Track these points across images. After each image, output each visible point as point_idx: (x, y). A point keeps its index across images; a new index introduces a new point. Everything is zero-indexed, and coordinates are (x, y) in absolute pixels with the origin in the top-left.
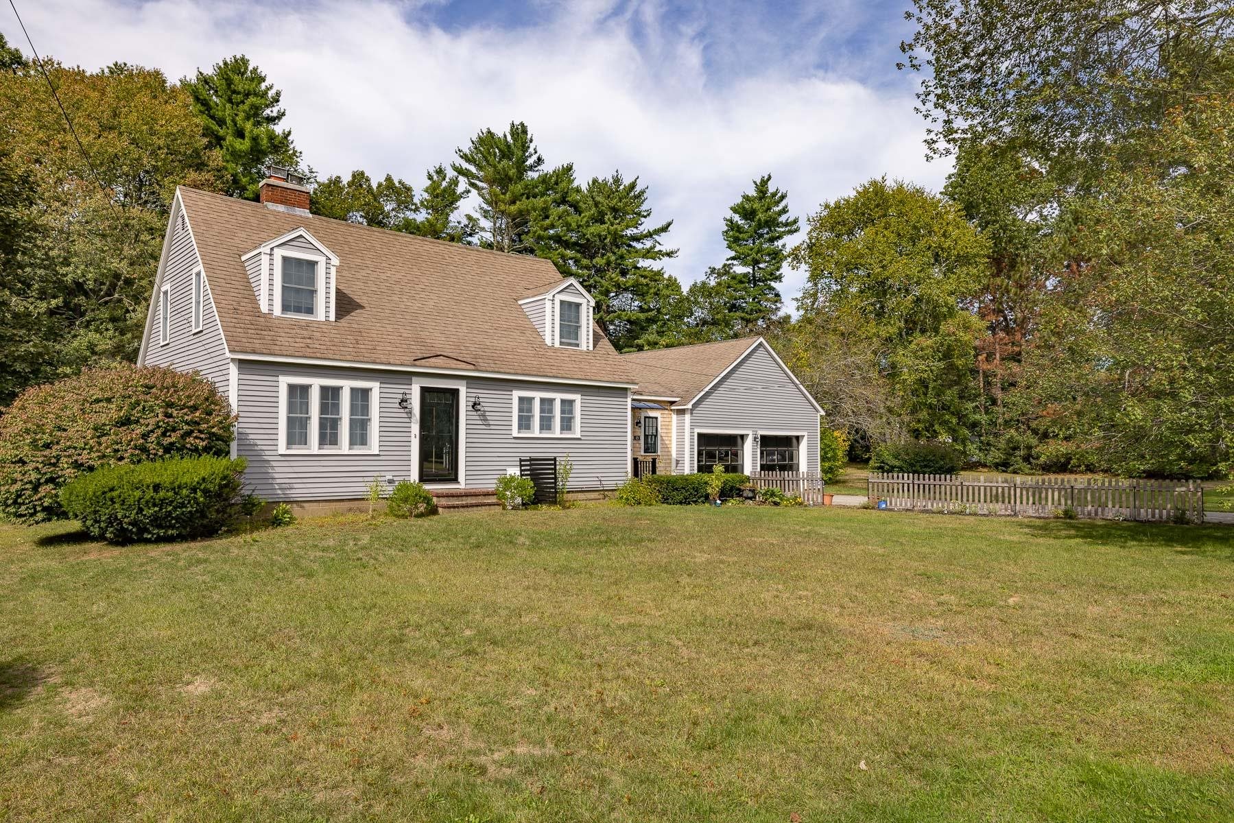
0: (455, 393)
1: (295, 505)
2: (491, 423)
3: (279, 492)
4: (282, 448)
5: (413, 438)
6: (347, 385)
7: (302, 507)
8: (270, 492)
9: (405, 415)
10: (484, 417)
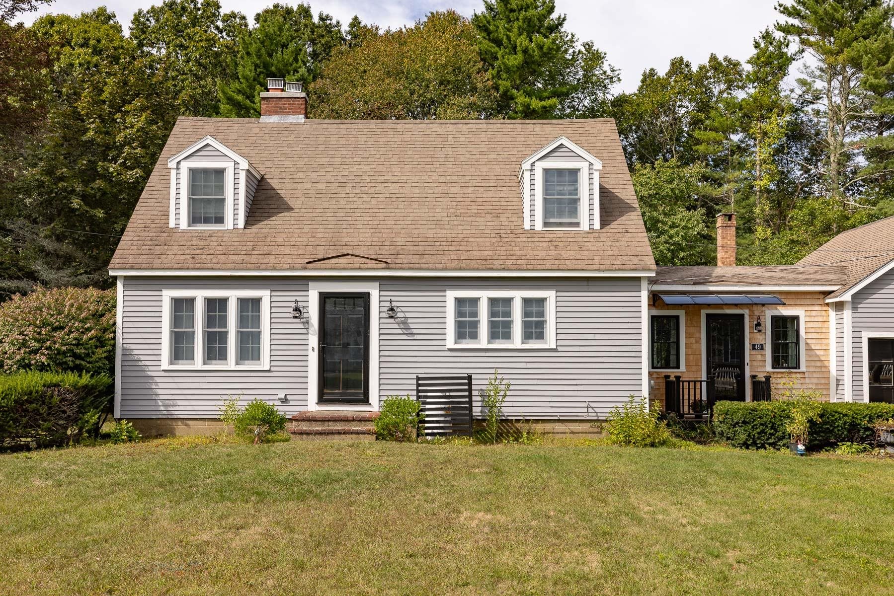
0: (366, 297)
1: (180, 423)
2: (415, 331)
3: (162, 408)
4: (165, 365)
5: (310, 352)
6: (233, 295)
7: (186, 425)
8: (153, 408)
9: (301, 326)
10: (404, 325)
